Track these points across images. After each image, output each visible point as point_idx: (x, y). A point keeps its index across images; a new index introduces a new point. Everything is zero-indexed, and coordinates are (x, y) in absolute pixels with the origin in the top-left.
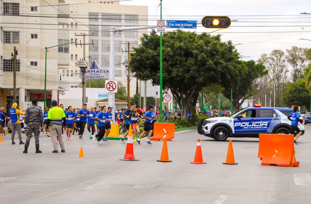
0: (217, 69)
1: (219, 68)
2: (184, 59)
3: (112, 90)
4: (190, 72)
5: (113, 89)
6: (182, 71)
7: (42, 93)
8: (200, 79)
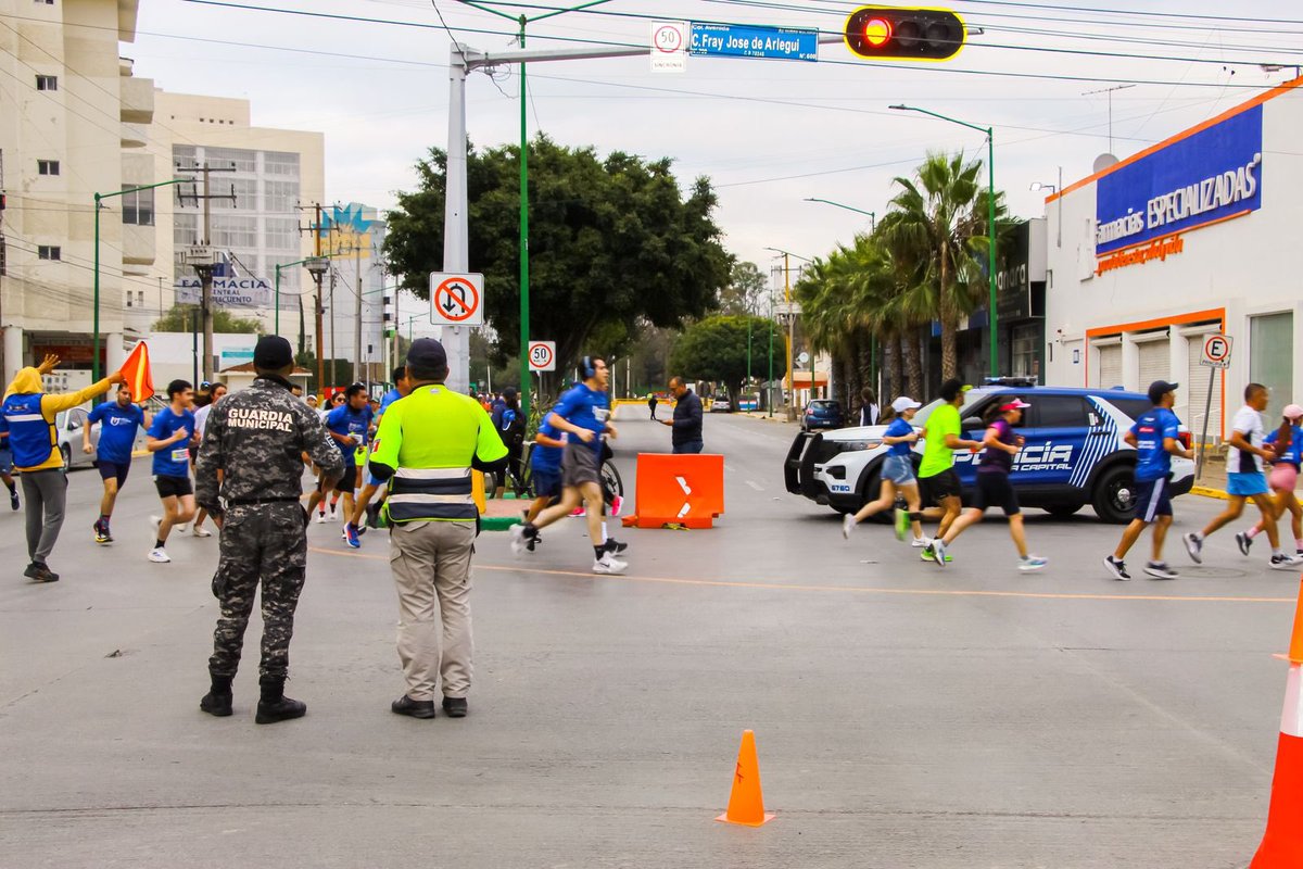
0: (675, 264)
1: (681, 264)
2: (568, 231)
3: (461, 314)
4: (591, 273)
5: (466, 312)
6: (562, 270)
7: (71, 344)
8: (623, 296)
